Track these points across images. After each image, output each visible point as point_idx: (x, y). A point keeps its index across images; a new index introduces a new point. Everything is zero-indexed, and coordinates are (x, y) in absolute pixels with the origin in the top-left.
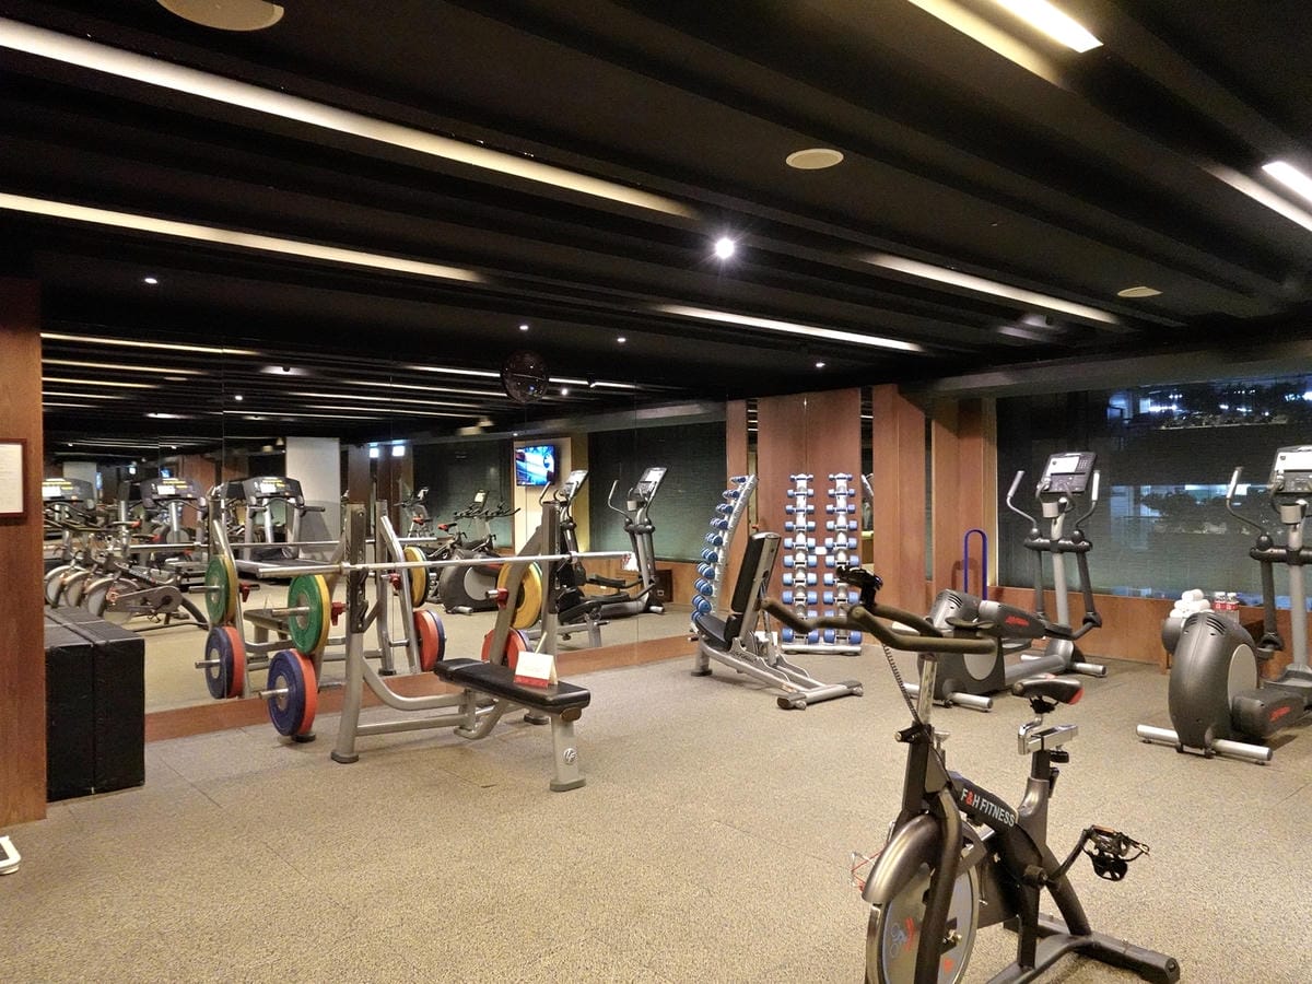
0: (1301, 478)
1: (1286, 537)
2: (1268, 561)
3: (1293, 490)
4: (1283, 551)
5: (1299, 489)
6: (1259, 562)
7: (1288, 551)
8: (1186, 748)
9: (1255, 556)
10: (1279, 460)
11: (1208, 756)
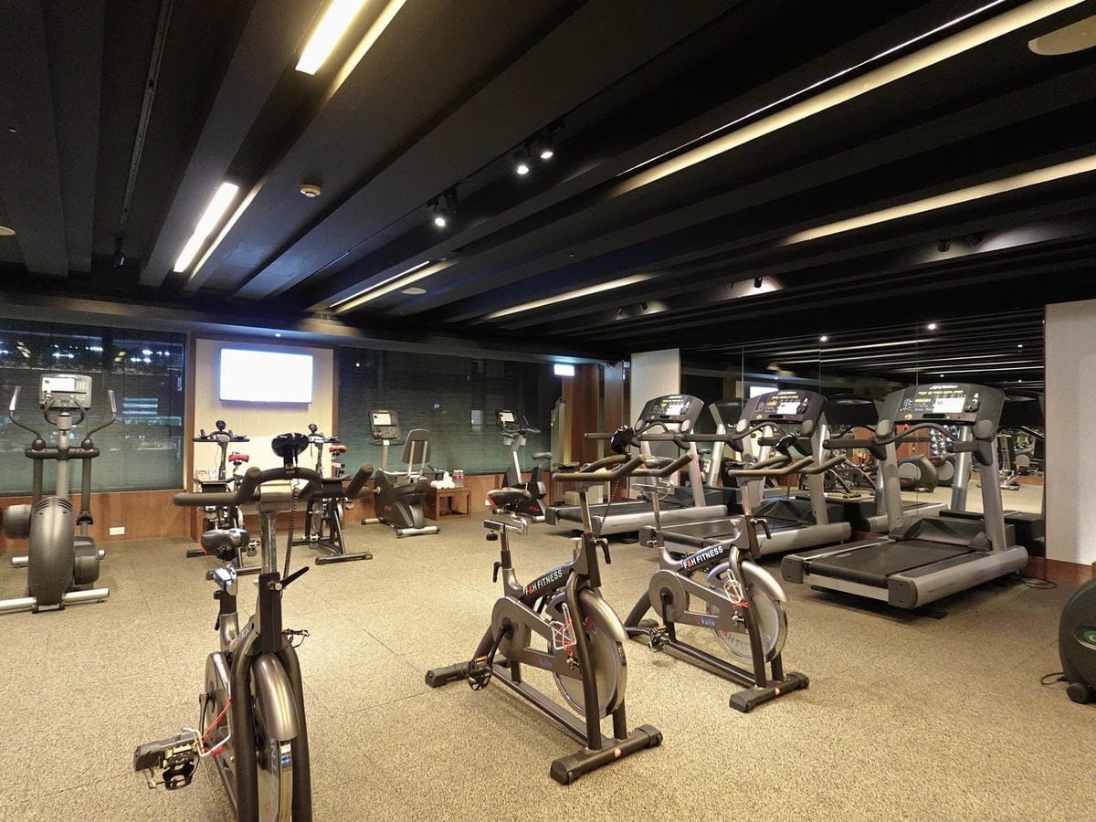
0: (65, 397)
1: (58, 438)
2: (39, 459)
3: (60, 405)
4: (56, 451)
5: (65, 405)
6: (32, 460)
7: (59, 450)
8: (41, 608)
9: (29, 455)
10: (44, 383)
11: (62, 608)
